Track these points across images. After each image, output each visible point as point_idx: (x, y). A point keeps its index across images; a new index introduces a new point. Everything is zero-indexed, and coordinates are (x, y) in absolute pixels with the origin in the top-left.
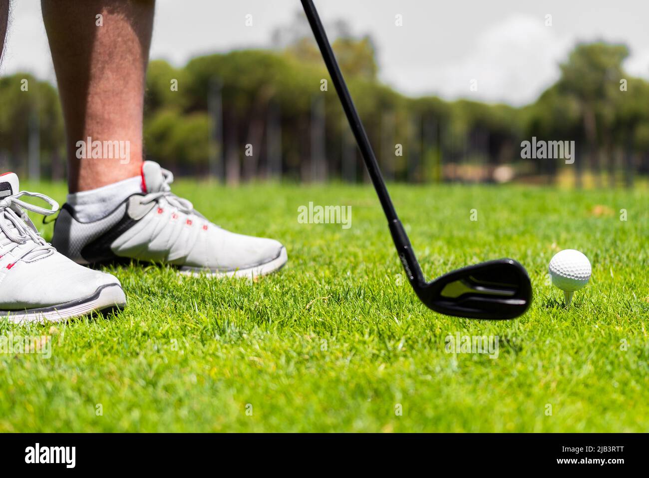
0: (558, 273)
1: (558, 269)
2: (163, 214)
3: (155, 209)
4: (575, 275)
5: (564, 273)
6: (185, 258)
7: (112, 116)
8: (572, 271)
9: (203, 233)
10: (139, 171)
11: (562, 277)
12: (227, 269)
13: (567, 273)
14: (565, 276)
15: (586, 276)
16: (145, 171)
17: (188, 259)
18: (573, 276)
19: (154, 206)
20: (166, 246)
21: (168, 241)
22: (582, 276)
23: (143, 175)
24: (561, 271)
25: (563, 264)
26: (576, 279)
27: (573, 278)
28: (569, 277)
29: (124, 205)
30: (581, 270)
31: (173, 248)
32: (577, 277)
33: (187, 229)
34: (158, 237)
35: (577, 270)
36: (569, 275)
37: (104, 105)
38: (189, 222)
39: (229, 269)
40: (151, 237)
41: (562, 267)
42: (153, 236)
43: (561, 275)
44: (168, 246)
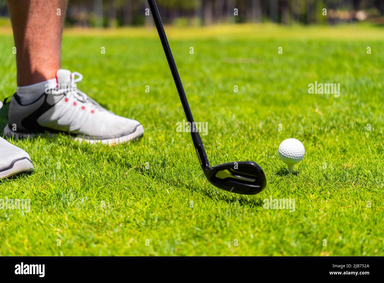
0: (283, 154)
1: (283, 151)
2: (68, 102)
3: (63, 99)
4: (293, 156)
5: (286, 154)
6: (78, 130)
7: (39, 40)
8: (291, 153)
9: (91, 116)
10: (54, 75)
11: (285, 156)
12: (101, 138)
13: (288, 155)
14: (287, 156)
15: (300, 156)
16: (58, 76)
17: (80, 131)
18: (292, 156)
19: (63, 97)
20: (68, 122)
21: (69, 119)
22: (298, 156)
23: (56, 78)
24: (285, 153)
25: (286, 149)
26: (294, 158)
27: (291, 157)
28: (289, 157)
29: (44, 97)
30: (297, 152)
31: (72, 123)
32: (294, 157)
33: (82, 112)
34: (63, 117)
35: (294, 153)
36: (289, 156)
37: (33, 34)
38: (83, 108)
39: (103, 138)
40: (60, 116)
41: (285, 150)
42: (61, 116)
43: (285, 155)
44: (70, 121)
